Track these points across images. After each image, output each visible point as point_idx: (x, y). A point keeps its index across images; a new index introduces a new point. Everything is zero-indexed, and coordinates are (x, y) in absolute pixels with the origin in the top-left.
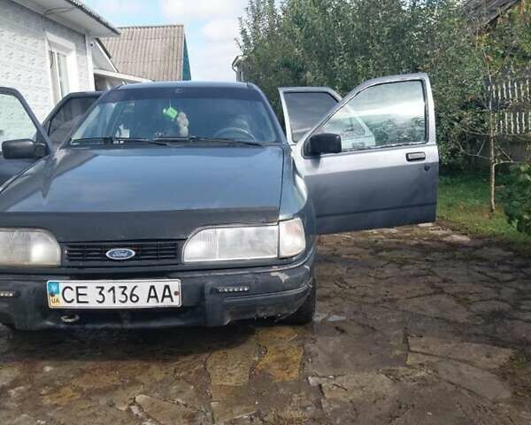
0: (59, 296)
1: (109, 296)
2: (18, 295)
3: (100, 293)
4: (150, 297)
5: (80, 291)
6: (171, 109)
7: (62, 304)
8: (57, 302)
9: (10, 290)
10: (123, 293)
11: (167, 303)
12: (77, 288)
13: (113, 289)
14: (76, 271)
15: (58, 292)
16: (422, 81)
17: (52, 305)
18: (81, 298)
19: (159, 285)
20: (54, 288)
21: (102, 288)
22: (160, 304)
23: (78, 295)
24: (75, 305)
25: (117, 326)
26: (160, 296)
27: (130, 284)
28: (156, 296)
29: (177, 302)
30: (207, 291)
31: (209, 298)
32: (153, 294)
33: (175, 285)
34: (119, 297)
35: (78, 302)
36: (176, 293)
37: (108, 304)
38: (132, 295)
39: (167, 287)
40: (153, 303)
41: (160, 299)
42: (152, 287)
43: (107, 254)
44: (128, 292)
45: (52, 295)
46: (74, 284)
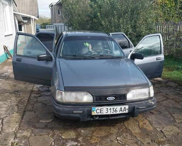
0: (95, 112)
1: (109, 111)
2: (84, 112)
3: (107, 110)
4: (120, 110)
5: (101, 110)
6: (87, 43)
7: (96, 114)
8: (94, 113)
9: (81, 111)
10: (113, 110)
11: (125, 112)
12: (101, 109)
13: (111, 109)
14: (98, 104)
15: (95, 110)
16: (159, 36)
17: (93, 114)
18: (101, 112)
19: (123, 107)
20: (94, 109)
21: (108, 109)
22: (123, 112)
23: (101, 111)
24: (99, 114)
25: (108, 118)
26: (123, 110)
27: (115, 107)
28: (122, 110)
29: (127, 111)
30: (136, 108)
31: (136, 110)
32: (121, 110)
33: (127, 107)
34: (112, 111)
35: (101, 113)
36: (127, 109)
37: (109, 113)
38: (116, 110)
39: (125, 108)
40: (121, 112)
41: (123, 111)
42: (121, 108)
43: (107, 99)
44: (114, 110)
45: (93, 111)
46: (100, 108)
